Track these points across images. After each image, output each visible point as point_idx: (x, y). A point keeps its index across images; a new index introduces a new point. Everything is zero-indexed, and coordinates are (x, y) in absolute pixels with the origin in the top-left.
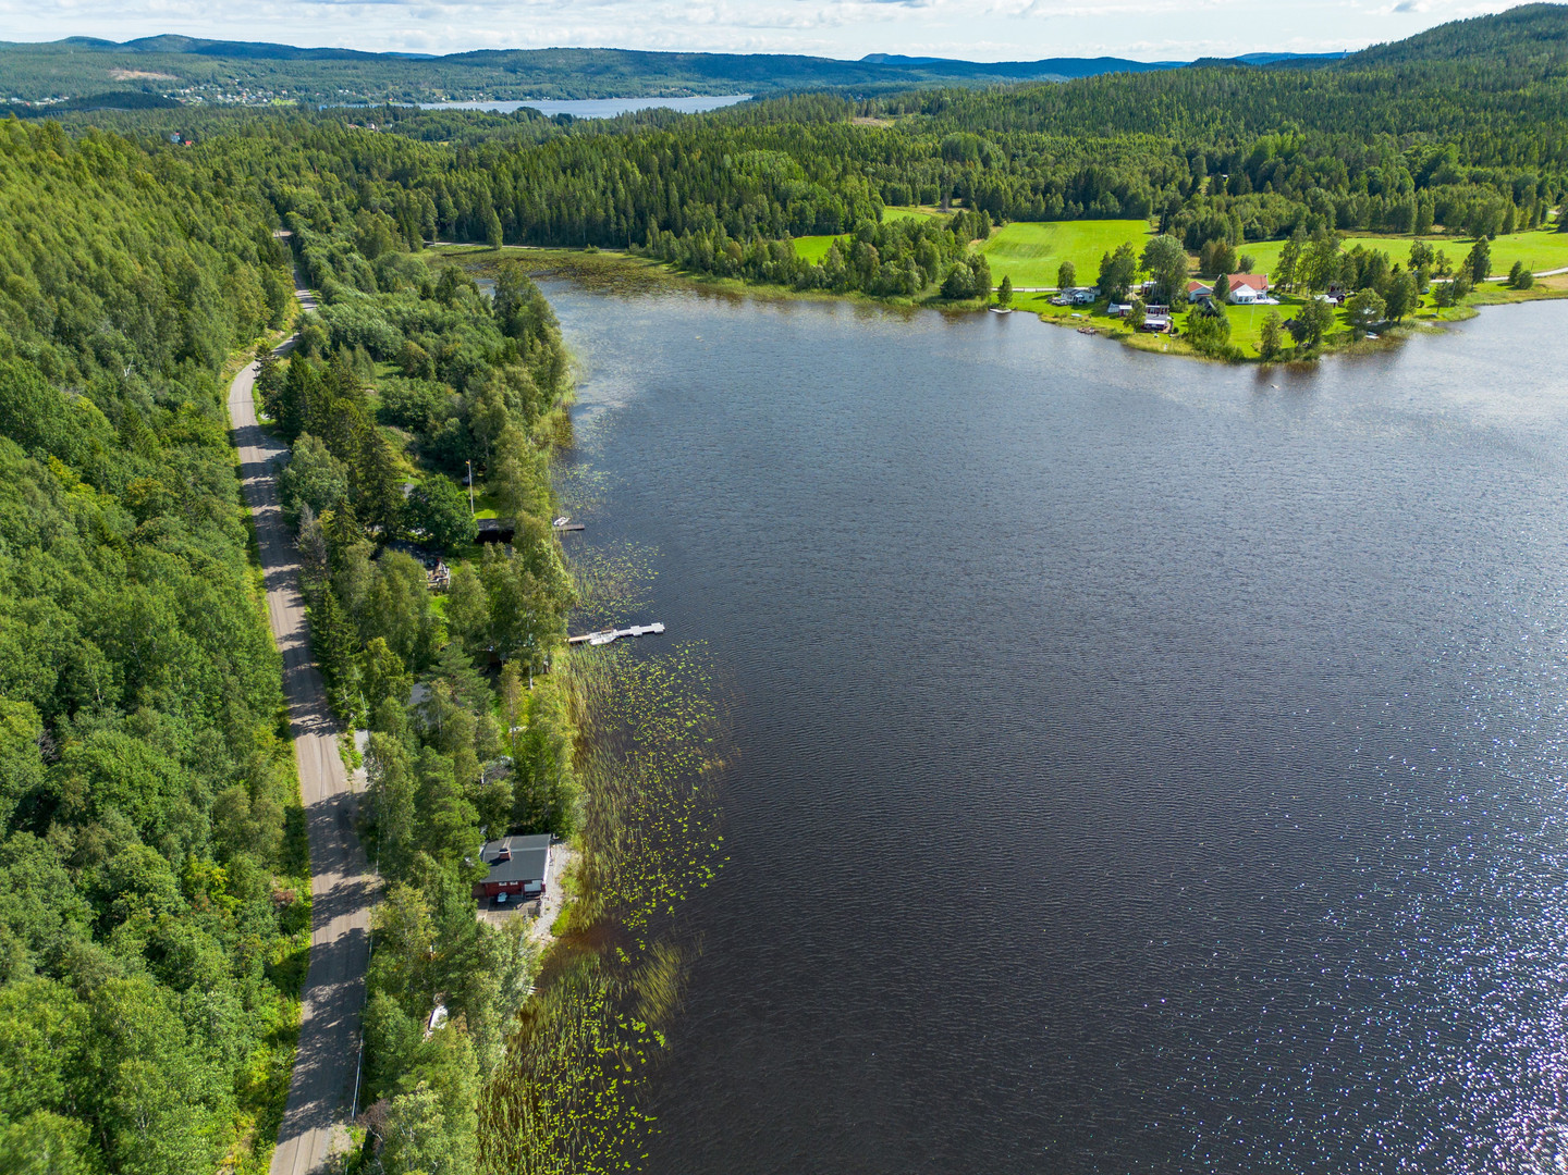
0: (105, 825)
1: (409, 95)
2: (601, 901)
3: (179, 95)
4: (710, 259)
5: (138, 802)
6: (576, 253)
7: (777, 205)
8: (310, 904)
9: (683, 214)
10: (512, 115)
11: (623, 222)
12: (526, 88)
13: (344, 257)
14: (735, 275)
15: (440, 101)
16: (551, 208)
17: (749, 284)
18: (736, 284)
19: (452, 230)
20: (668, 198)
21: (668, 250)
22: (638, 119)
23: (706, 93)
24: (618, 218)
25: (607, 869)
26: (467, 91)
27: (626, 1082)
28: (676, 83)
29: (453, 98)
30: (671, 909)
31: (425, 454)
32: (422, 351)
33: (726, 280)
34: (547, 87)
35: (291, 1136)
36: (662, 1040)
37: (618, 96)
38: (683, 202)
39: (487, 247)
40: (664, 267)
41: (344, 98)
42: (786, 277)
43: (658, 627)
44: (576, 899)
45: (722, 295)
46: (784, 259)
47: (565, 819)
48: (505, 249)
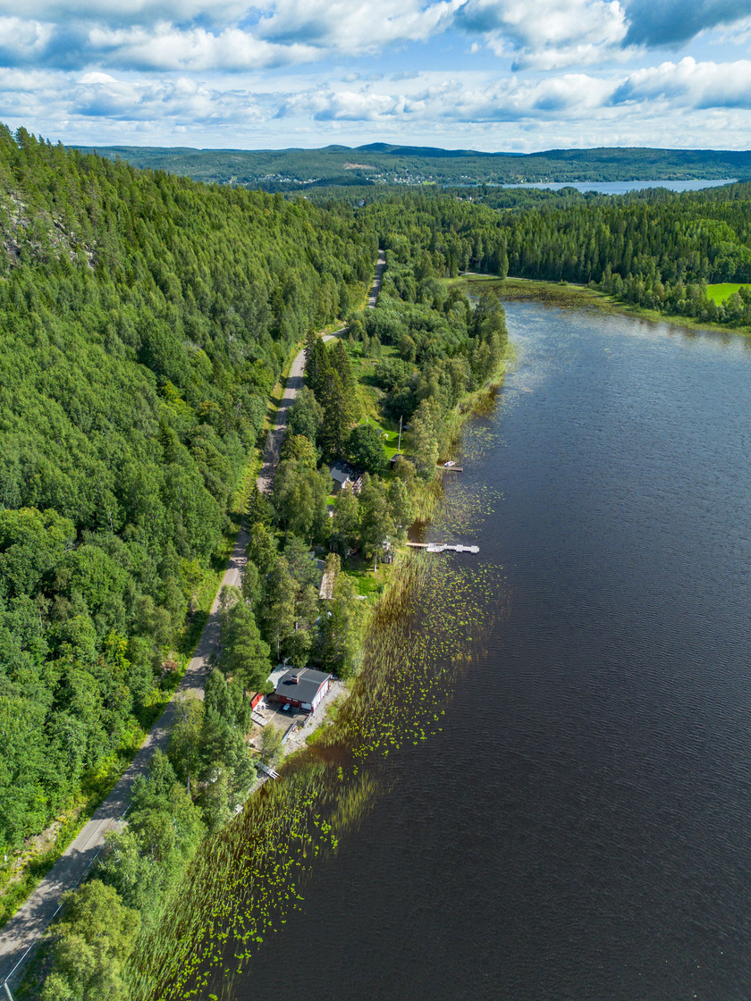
0: (70, 599)
1: (502, 179)
2: (346, 731)
3: (375, 178)
4: (641, 296)
5: (93, 591)
6: (551, 285)
7: (706, 260)
8: (183, 675)
9: (632, 263)
10: (558, 192)
11: (589, 267)
12: (576, 174)
13: (402, 279)
14: (655, 308)
15: (519, 183)
16: (543, 254)
17: (664, 315)
18: (655, 314)
19: (479, 265)
20: (625, 251)
21: (614, 286)
22: (640, 195)
23: (703, 178)
24: (586, 263)
25: (360, 709)
26: (539, 176)
27: (298, 864)
28: (682, 171)
29: (528, 181)
30: (386, 752)
31: (388, 407)
32: (412, 341)
33: (647, 311)
34: (591, 173)
35: (100, 818)
36: (336, 843)
37: (638, 179)
38: (635, 254)
39: (496, 277)
40: (607, 298)
41: (463, 181)
42: (693, 311)
43: (475, 549)
44: (332, 723)
45: (643, 320)
46: (695, 299)
47: (345, 666)
48: (508, 279)
